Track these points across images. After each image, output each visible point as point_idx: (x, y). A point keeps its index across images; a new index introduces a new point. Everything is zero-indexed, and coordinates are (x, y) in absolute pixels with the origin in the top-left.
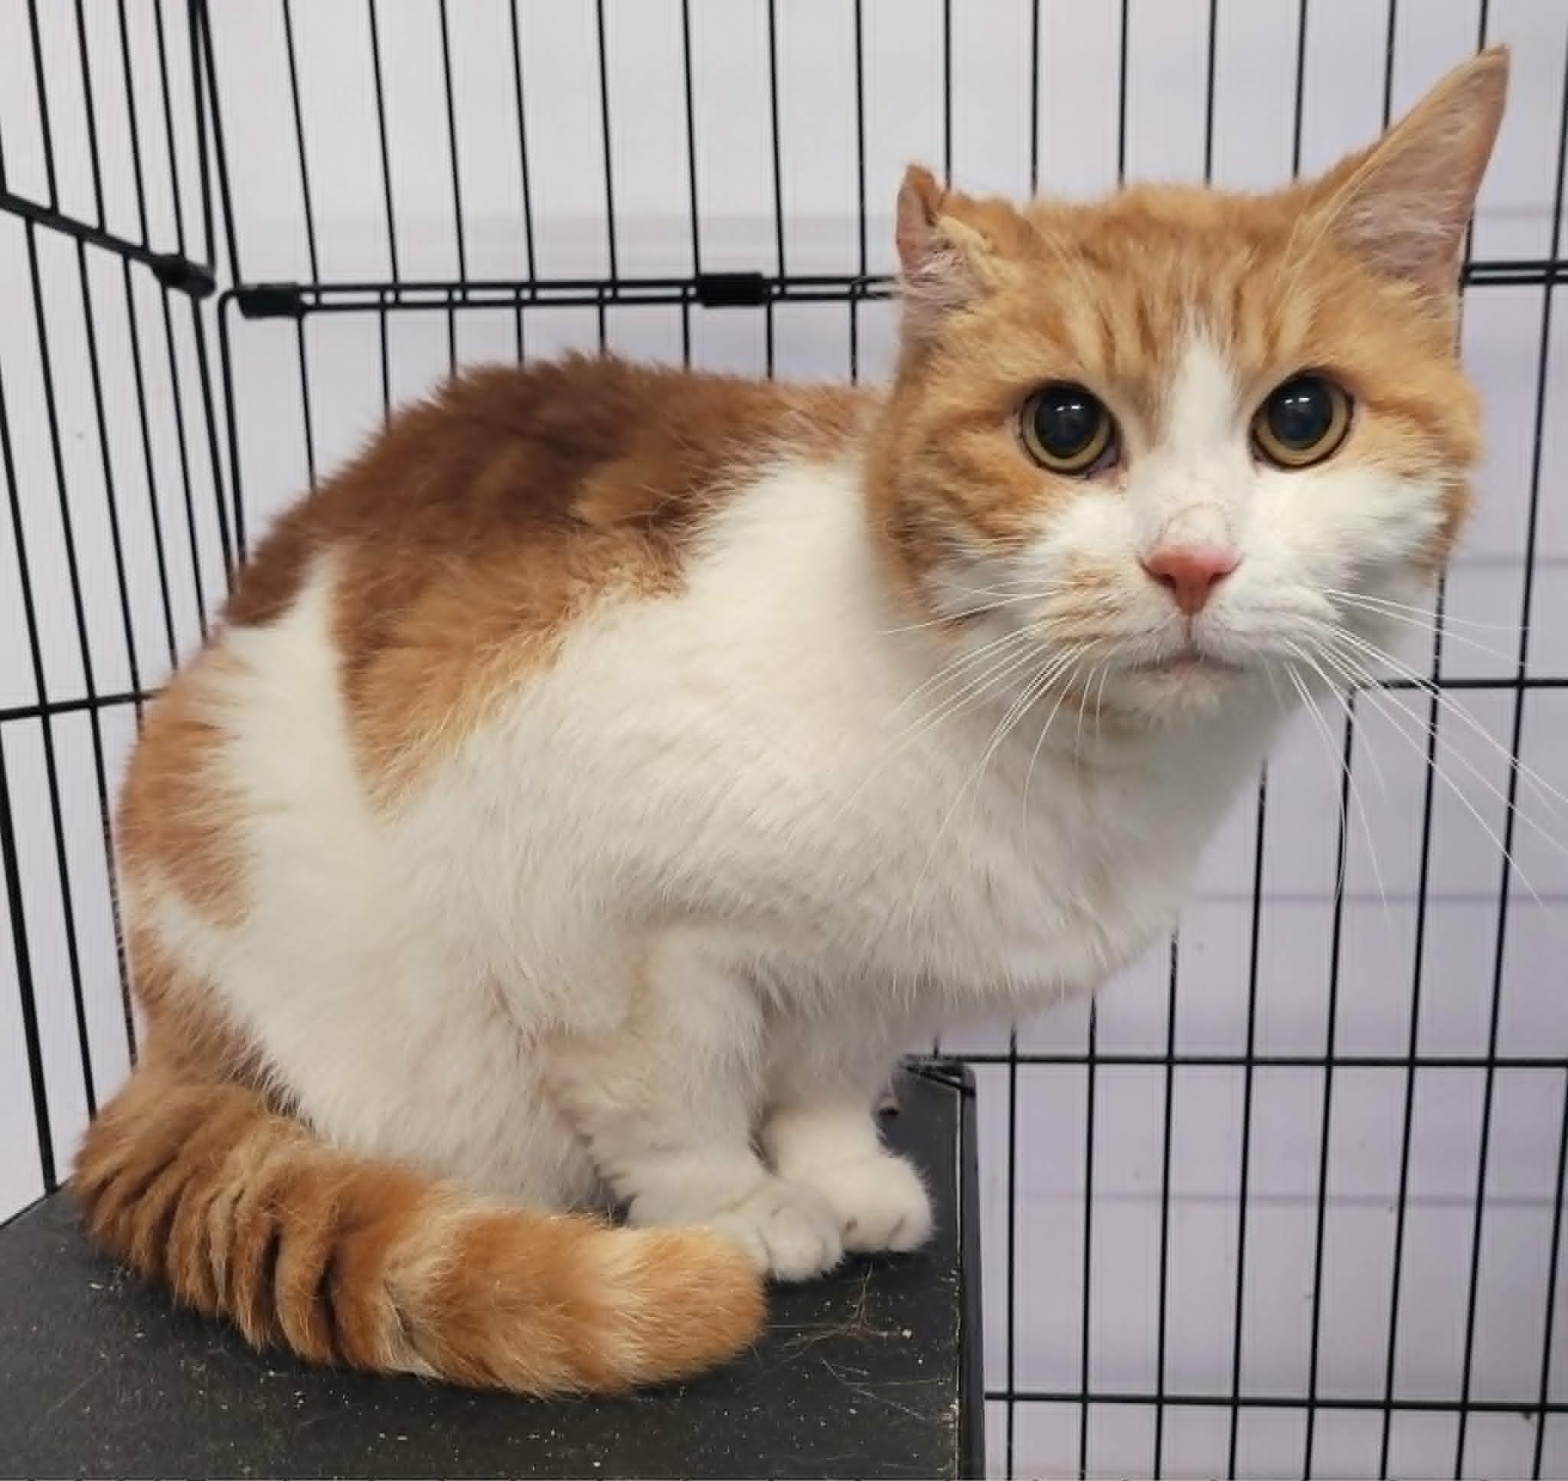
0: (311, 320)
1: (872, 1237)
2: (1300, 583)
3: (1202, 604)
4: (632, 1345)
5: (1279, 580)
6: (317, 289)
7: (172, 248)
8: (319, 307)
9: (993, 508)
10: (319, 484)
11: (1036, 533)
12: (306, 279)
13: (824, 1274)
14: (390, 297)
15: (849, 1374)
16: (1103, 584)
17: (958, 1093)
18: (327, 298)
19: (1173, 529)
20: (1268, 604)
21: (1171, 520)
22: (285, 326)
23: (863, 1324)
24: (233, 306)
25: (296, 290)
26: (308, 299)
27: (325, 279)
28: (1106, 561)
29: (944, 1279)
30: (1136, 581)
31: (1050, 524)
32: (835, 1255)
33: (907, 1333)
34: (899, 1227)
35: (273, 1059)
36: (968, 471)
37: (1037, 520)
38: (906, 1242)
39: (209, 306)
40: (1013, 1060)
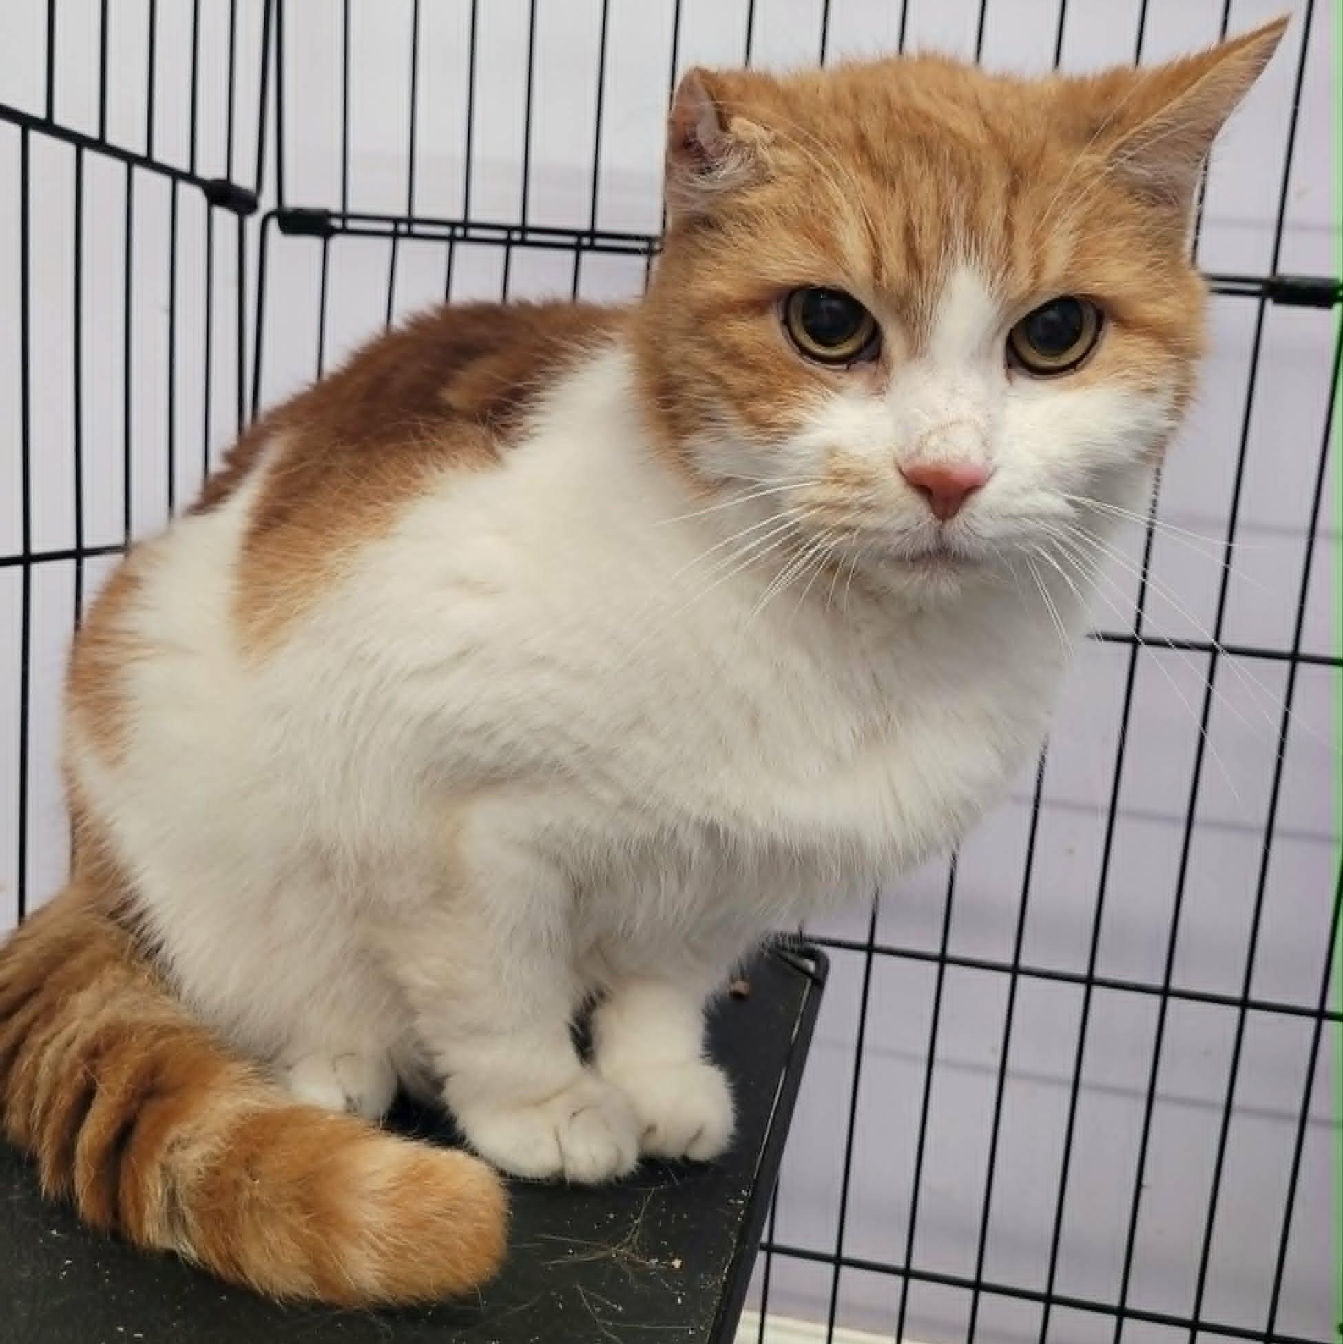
0: (337, 242)
1: (670, 1144)
2: (1043, 489)
3: (955, 512)
4: (371, 1266)
5: (1026, 491)
6: (344, 216)
7: (221, 174)
8: (345, 231)
9: (752, 396)
10: (325, 377)
11: (796, 427)
12: (336, 207)
13: (617, 1179)
14: (403, 228)
15: (605, 1308)
16: (862, 483)
17: (809, 982)
18: (352, 224)
19: (934, 441)
20: (1015, 511)
21: (930, 433)
22: (314, 243)
23: (634, 1251)
24: (273, 224)
25: (326, 215)
26: (337, 223)
27: (352, 208)
28: (865, 461)
29: (731, 1201)
30: (893, 485)
31: (809, 418)
32: (630, 1162)
33: (677, 1263)
34: (698, 1135)
35: (148, 904)
36: (734, 356)
37: (796, 414)
38: (703, 1152)
39: (253, 223)
40: (870, 949)
